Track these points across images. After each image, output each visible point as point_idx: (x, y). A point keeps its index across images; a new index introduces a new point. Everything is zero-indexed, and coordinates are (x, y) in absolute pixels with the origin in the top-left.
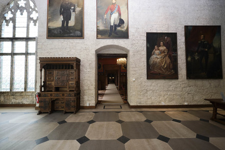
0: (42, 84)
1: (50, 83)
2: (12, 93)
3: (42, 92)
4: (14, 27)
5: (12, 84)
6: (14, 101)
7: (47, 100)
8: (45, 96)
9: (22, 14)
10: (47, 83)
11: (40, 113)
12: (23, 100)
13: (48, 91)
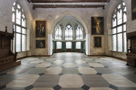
0: (129, 48)
1: (134, 48)
2: (117, 52)
3: (129, 53)
4: (117, 21)
5: (117, 48)
6: (118, 56)
7: (131, 58)
8: (130, 55)
9: (119, 13)
10: (133, 48)
11: (127, 65)
12: (122, 56)
13: (133, 53)
